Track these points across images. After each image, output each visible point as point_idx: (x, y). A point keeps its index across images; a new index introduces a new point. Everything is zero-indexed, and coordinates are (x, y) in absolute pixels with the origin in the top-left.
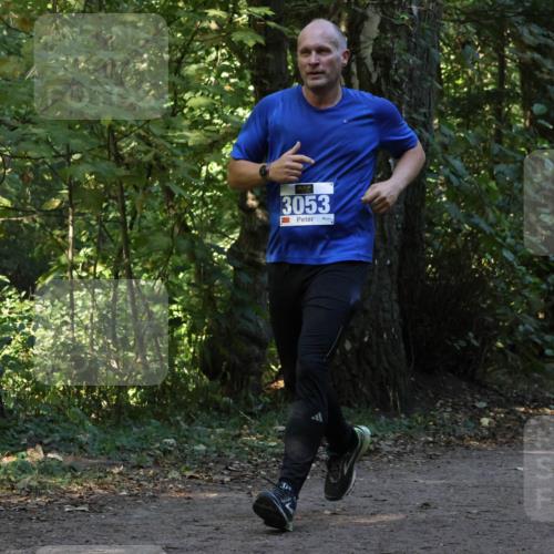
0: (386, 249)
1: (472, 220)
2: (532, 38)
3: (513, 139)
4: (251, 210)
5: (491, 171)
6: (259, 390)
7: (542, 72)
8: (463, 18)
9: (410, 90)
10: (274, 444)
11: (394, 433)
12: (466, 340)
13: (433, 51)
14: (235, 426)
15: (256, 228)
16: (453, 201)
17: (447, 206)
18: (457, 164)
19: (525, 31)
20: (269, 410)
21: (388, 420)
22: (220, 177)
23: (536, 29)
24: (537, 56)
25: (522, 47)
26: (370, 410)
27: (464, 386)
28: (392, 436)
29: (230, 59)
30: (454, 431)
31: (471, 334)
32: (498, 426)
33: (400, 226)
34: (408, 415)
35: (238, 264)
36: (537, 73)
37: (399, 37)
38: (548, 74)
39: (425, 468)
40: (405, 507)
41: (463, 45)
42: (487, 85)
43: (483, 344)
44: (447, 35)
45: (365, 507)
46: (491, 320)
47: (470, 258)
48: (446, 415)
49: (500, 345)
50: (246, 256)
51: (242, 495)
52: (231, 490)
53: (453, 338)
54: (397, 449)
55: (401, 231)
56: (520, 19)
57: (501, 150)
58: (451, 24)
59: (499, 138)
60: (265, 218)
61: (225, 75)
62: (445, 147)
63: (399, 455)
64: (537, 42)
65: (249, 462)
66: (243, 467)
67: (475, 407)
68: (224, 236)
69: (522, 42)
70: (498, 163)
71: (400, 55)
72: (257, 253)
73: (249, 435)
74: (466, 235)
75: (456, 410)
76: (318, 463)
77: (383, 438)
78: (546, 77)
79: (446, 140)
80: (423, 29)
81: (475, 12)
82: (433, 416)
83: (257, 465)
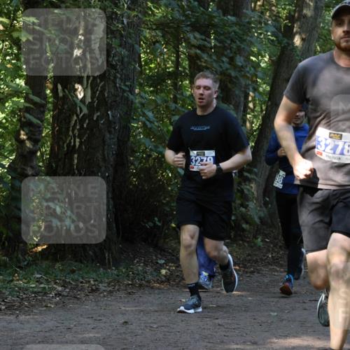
0: (105, 167)
1: (159, 150)
2: (195, 41)
3: (183, 101)
4: (22, 142)
5: (170, 120)
6: (25, 252)
7: (201, 61)
8: (154, 27)
9: (122, 70)
10: (33, 286)
11: (108, 279)
12: (152, 222)
13: (136, 46)
14: (10, 274)
15: (25, 153)
16: (147, 137)
17: (143, 141)
18: (150, 114)
19: (191, 36)
20: (31, 265)
21: (105, 271)
22: (4, 121)
23: (197, 35)
24: (198, 51)
25: (189, 45)
26: (94, 265)
27: (151, 250)
28: (107, 281)
29: (11, 48)
30: (144, 277)
31: (156, 219)
32: (171, 274)
33: (114, 152)
34: (117, 268)
35: (14, 175)
36: (198, 61)
37: (115, 37)
38: (205, 63)
39: (126, 300)
40: (113, 324)
41: (154, 43)
42: (169, 68)
43: (163, 225)
44: (145, 37)
45: (89, 324)
46: (168, 210)
47: (157, 172)
48: (140, 268)
49: (173, 225)
50: (19, 170)
51: (12, 317)
52: (6, 314)
53: (145, 221)
54: (110, 289)
55: (114, 156)
56: (188, 29)
57: (176, 107)
58: (148, 31)
59: (175, 100)
60: (31, 147)
61: (8, 58)
62: (143, 105)
63: (111, 292)
64: (198, 43)
65: (18, 297)
66: (14, 300)
67: (157, 263)
68: (6, 157)
69: (190, 43)
70: (174, 115)
71: (116, 49)
72: (26, 168)
73: (18, 280)
74: (154, 159)
75: (146, 265)
76: (61, 297)
77: (101, 282)
78: (204, 64)
79: (143, 101)
80: (130, 33)
81: (162, 24)
82: (132, 268)
83: (22, 299)
